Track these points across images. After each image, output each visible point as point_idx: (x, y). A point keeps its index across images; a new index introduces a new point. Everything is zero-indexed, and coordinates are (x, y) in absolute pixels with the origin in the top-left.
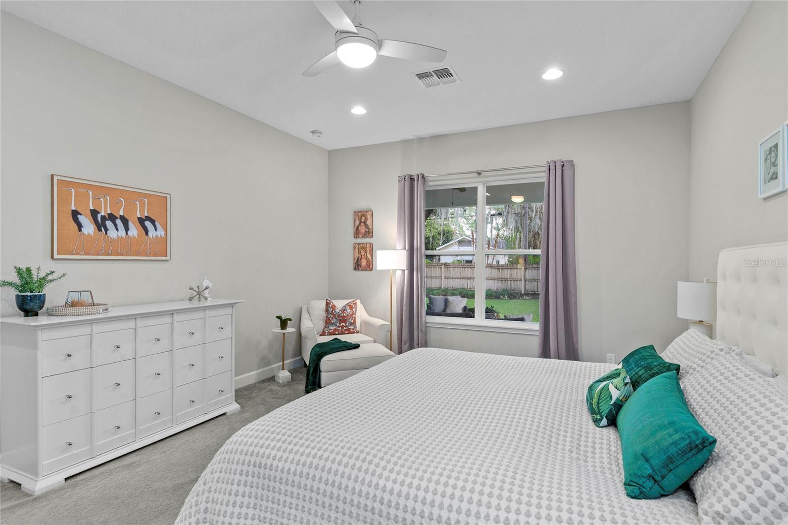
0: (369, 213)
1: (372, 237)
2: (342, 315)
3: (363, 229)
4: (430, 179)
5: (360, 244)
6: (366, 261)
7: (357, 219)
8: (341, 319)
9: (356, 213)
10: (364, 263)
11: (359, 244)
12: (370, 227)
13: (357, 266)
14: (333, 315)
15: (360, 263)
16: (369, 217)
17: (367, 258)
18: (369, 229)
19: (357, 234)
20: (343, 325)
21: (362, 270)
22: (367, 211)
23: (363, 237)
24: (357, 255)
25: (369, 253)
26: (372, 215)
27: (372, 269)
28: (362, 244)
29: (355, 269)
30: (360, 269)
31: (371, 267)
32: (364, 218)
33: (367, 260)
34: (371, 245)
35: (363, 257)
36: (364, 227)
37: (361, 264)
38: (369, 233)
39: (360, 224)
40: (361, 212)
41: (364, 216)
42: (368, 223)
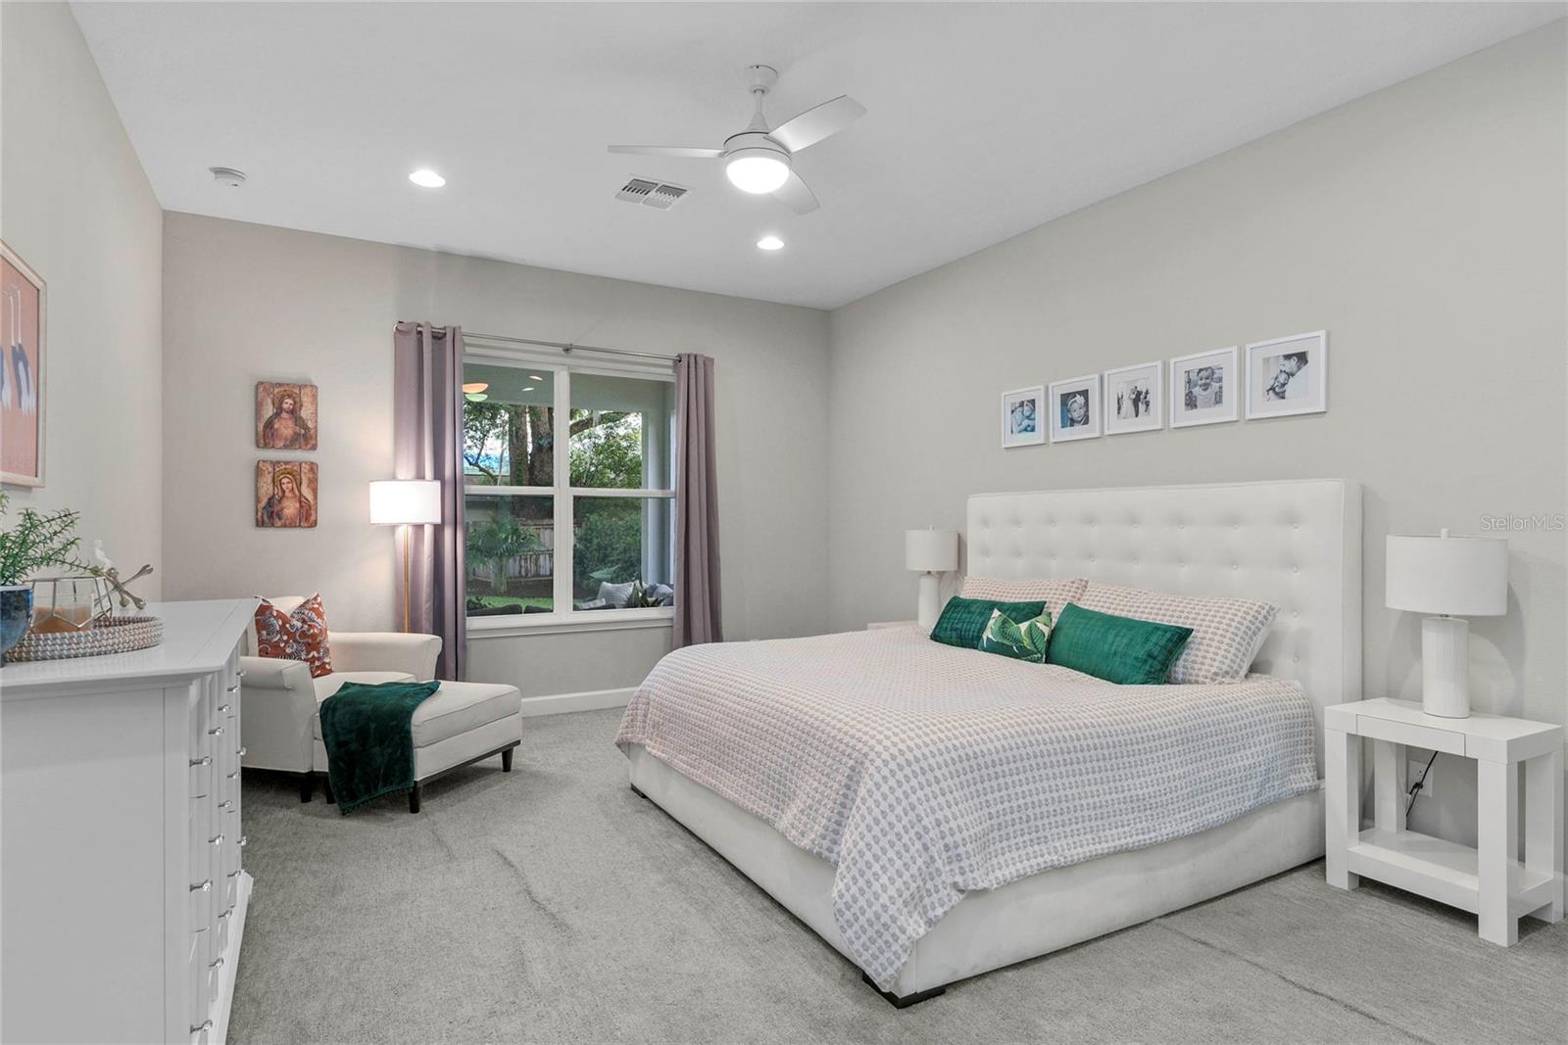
0: (308, 390)
1: (314, 448)
2: (312, 631)
3: (285, 427)
4: (467, 340)
5: (278, 462)
6: (298, 505)
7: (269, 401)
8: (310, 641)
9: (262, 388)
10: (290, 508)
11: (275, 464)
12: (310, 425)
13: (269, 515)
14: (288, 633)
15: (276, 509)
16: (306, 400)
17: (300, 499)
18: (306, 428)
19: (266, 435)
20: (313, 656)
21: (284, 526)
22: (300, 387)
23: (286, 447)
24: (267, 489)
25: (308, 486)
26: (315, 397)
27: (314, 524)
28: (286, 463)
29: (260, 523)
30: (280, 524)
31: (312, 518)
32: (290, 401)
33: (300, 502)
34: (313, 468)
35: (288, 494)
36: (290, 423)
37: (282, 510)
38: (305, 437)
39: (277, 415)
40: (280, 385)
41: (290, 396)
42: (305, 413)
